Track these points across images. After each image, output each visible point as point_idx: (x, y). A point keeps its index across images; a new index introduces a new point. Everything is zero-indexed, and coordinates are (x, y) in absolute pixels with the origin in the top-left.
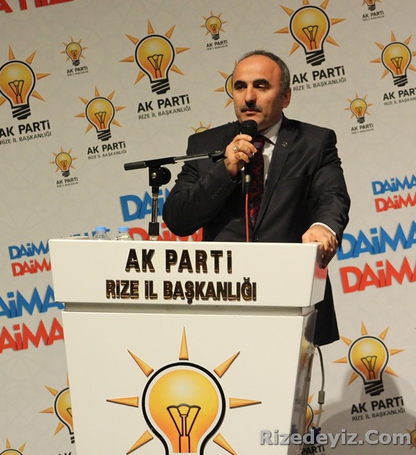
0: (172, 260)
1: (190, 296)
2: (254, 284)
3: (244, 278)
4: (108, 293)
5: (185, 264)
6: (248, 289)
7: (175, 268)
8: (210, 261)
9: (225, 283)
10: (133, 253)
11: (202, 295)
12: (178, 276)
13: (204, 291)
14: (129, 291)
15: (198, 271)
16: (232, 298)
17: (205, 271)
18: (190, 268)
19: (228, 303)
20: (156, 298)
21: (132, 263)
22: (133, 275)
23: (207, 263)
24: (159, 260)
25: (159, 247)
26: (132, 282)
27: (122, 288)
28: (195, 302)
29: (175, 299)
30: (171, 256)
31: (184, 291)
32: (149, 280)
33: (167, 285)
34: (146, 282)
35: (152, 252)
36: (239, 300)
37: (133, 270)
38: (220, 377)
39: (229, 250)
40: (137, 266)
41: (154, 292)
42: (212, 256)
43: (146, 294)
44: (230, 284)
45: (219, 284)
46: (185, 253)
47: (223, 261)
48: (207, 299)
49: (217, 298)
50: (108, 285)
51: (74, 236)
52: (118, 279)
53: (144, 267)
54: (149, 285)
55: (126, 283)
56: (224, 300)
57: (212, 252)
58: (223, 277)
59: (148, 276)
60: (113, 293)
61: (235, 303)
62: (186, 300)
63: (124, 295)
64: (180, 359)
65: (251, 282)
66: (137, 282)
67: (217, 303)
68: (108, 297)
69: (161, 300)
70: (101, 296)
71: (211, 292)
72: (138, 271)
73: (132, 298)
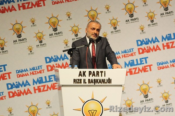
0: (90, 74)
2: (111, 79)
3: (109, 78)
4: (74, 82)
6: (109, 81)
7: (91, 76)
8: (100, 74)
10: (80, 72)
11: (98, 82)
12: (92, 78)
13: (98, 81)
15: (97, 76)
16: (105, 83)
17: (99, 76)
18: (95, 76)
19: (104, 84)
21: (80, 75)
22: (80, 78)
24: (87, 74)
25: (87, 70)
26: (80, 79)
27: (77, 81)
28: (96, 84)
29: (91, 83)
30: (90, 72)
31: (93, 81)
32: (84, 79)
33: (89, 80)
35: (85, 72)
36: (107, 83)
37: (80, 76)
38: (102, 103)
39: (105, 71)
41: (86, 82)
43: (84, 82)
44: (105, 79)
45: (102, 79)
46: (94, 72)
47: (103, 74)
49: (102, 83)
53: (83, 76)
54: (84, 80)
55: (78, 80)
57: (101, 71)
59: (84, 78)
62: (94, 84)
63: (78, 83)
66: (81, 79)
67: (101, 84)
68: (74, 83)
69: (87, 84)
70: (72, 83)
71: (100, 82)
72: (82, 76)
73: (80, 83)
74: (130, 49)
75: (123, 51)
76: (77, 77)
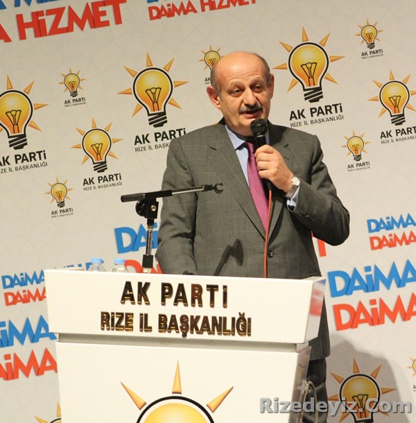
0: (167, 294)
1: (184, 330)
2: (249, 319)
3: (240, 313)
4: (103, 324)
5: (181, 298)
6: (243, 325)
7: (170, 301)
8: (206, 295)
9: (220, 318)
10: (128, 286)
11: (197, 329)
12: (173, 309)
13: (199, 325)
14: (123, 323)
15: (193, 305)
16: (226, 332)
17: (200, 304)
18: (185, 301)
19: (223, 337)
20: (151, 331)
21: (127, 295)
22: (128, 307)
23: (203, 297)
24: (154, 293)
25: (156, 280)
26: (127, 314)
27: (116, 320)
28: (189, 336)
29: (169, 332)
30: (166, 290)
31: (179, 324)
32: (144, 313)
33: (162, 318)
34: (141, 314)
35: (147, 285)
36: (233, 335)
37: (128, 302)
38: (213, 412)
39: (225, 284)
40: (132, 298)
41: (149, 325)
42: (207, 290)
43: (141, 327)
44: (225, 318)
45: (214, 318)
46: (181, 287)
47: (219, 295)
48: (202, 333)
49: (211, 333)
50: (102, 317)
51: (68, 267)
52: (113, 311)
53: (139, 300)
54: (144, 318)
55: (121, 315)
56: (219, 334)
57: (208, 286)
58: (218, 311)
59: (143, 308)
60: (108, 325)
61: (230, 338)
62: (181, 333)
63: (118, 326)
64: (173, 393)
65: (246, 317)
66: (132, 314)
67: (212, 337)
68: (103, 329)
69: (155, 333)
70: (95, 328)
71: (205, 327)
72: (133, 303)
73: (126, 330)
76: (115, 306)
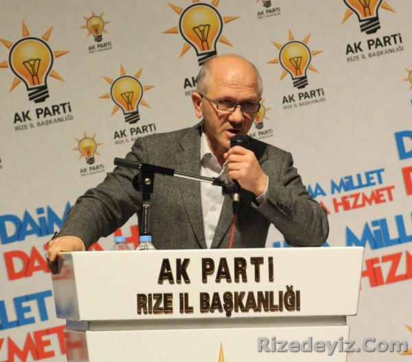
0: (209, 270)
1: (228, 308)
2: (298, 292)
3: (287, 286)
4: (139, 308)
5: (223, 273)
6: (291, 299)
7: (212, 278)
8: (250, 269)
9: (267, 293)
10: (166, 263)
11: (242, 306)
12: (216, 287)
13: (244, 302)
14: (162, 305)
15: (237, 280)
16: (274, 308)
17: (245, 280)
18: (228, 278)
19: (270, 314)
20: (192, 312)
21: (165, 275)
22: (166, 287)
23: (247, 271)
24: (194, 270)
25: (195, 256)
26: (165, 295)
27: (154, 302)
28: (234, 314)
29: (212, 312)
30: (207, 265)
31: (223, 303)
32: (184, 292)
33: (204, 296)
34: (181, 294)
35: (187, 261)
36: (281, 310)
37: (166, 282)
39: (270, 256)
40: (171, 278)
41: (190, 305)
42: (252, 263)
43: (181, 308)
44: (272, 293)
45: (260, 294)
46: (223, 262)
47: (264, 268)
48: (247, 311)
49: (257, 310)
50: (139, 300)
52: (150, 293)
53: (179, 278)
54: (184, 298)
55: (158, 297)
56: (266, 310)
57: (252, 259)
58: (264, 286)
59: (182, 287)
60: (145, 308)
61: (277, 314)
62: (225, 312)
63: (157, 310)
65: (294, 290)
66: (171, 295)
67: (258, 314)
68: (139, 313)
69: (197, 314)
70: (131, 313)
71: (251, 304)
72: (172, 282)
73: (166, 313)
74: (367, 174)
75: (338, 184)
76: (152, 286)
